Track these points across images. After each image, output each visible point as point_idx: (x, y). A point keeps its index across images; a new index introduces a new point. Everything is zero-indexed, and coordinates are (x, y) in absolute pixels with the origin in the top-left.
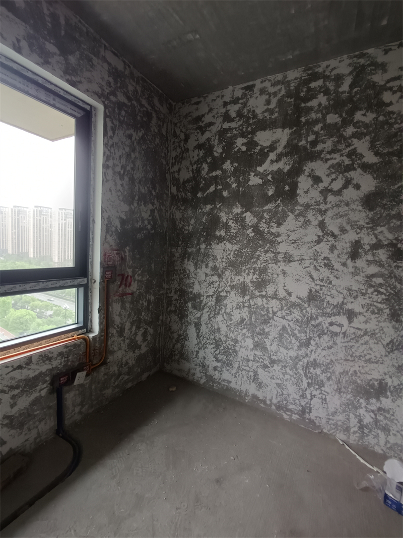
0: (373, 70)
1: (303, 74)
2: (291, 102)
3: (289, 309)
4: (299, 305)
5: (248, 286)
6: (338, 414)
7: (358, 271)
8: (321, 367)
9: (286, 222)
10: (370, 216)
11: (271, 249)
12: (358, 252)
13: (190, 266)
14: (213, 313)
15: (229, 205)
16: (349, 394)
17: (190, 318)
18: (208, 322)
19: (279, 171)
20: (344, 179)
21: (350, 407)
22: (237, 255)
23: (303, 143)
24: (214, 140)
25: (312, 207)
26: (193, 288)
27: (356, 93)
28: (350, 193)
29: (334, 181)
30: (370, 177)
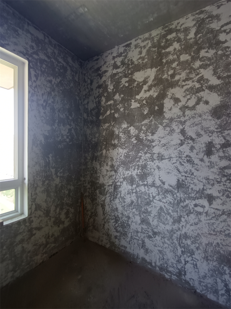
0: (211, 20)
1: (162, 31)
2: (156, 50)
3: (164, 194)
4: (171, 191)
5: (135, 178)
6: (208, 278)
7: (213, 165)
8: (190, 239)
9: (158, 131)
10: (218, 123)
11: (149, 151)
12: (211, 151)
13: (97, 165)
14: (113, 197)
15: (119, 123)
16: (214, 262)
17: (98, 201)
18: (110, 204)
19: (151, 97)
20: (196, 98)
21: (217, 272)
22: (126, 156)
23: (165, 76)
24: (108, 81)
25: (175, 120)
26: (99, 180)
27: (200, 38)
28: (202, 108)
29: (189, 100)
30: (215, 95)
